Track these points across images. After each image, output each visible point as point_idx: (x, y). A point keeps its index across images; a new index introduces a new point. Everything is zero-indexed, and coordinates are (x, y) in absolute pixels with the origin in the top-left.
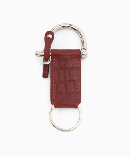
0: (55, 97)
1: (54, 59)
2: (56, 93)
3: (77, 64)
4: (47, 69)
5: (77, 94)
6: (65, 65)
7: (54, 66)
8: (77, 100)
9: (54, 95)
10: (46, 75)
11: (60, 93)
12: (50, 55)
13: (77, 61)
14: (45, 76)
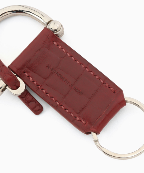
0: (82, 121)
1: (26, 74)
2: (78, 113)
3: (62, 49)
4: (30, 98)
5: (107, 85)
6: (48, 67)
7: (35, 83)
8: (114, 92)
9: (78, 119)
10: (38, 108)
11: (83, 108)
12: (15, 74)
13: (58, 45)
14: (37, 110)
